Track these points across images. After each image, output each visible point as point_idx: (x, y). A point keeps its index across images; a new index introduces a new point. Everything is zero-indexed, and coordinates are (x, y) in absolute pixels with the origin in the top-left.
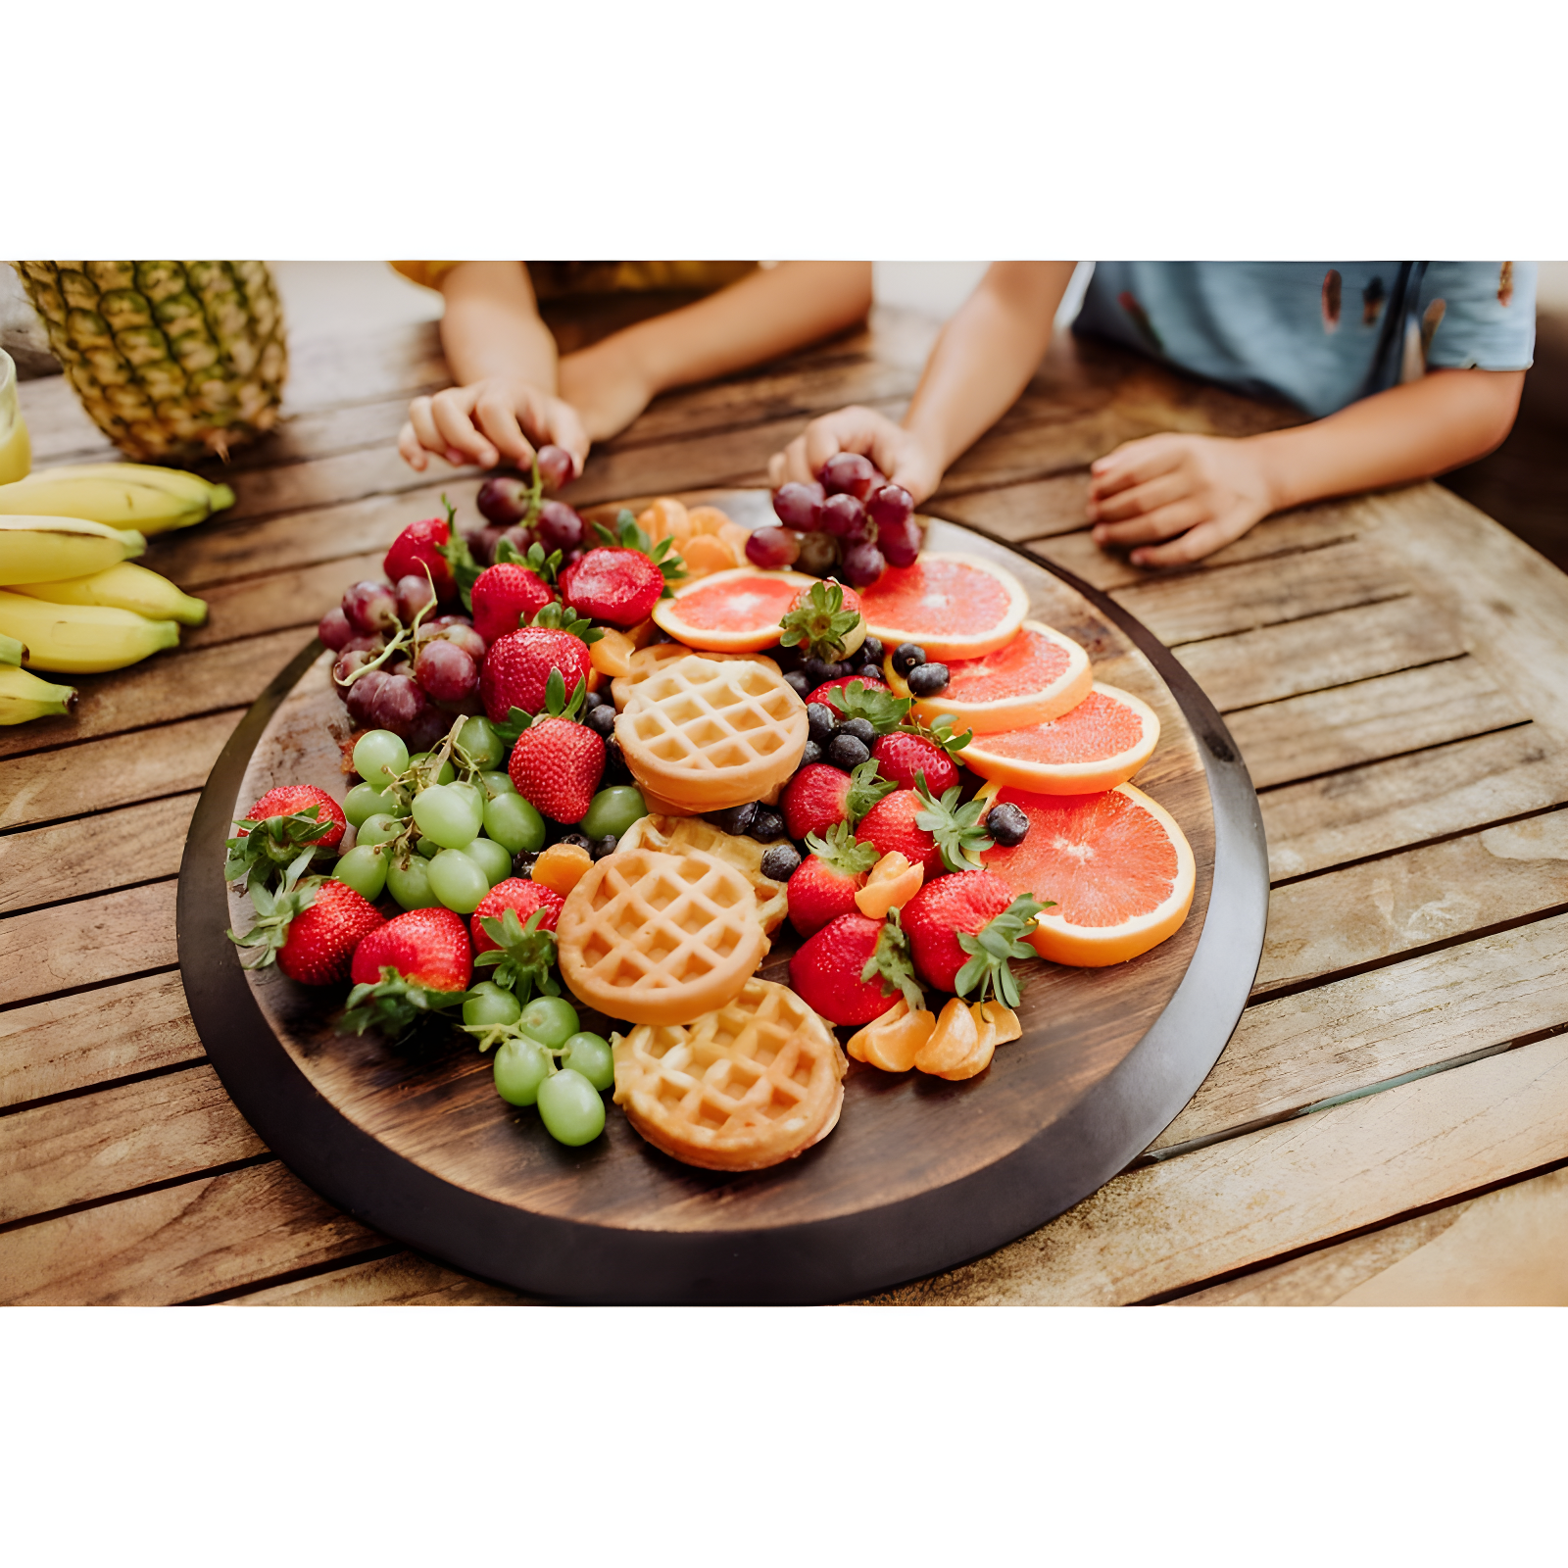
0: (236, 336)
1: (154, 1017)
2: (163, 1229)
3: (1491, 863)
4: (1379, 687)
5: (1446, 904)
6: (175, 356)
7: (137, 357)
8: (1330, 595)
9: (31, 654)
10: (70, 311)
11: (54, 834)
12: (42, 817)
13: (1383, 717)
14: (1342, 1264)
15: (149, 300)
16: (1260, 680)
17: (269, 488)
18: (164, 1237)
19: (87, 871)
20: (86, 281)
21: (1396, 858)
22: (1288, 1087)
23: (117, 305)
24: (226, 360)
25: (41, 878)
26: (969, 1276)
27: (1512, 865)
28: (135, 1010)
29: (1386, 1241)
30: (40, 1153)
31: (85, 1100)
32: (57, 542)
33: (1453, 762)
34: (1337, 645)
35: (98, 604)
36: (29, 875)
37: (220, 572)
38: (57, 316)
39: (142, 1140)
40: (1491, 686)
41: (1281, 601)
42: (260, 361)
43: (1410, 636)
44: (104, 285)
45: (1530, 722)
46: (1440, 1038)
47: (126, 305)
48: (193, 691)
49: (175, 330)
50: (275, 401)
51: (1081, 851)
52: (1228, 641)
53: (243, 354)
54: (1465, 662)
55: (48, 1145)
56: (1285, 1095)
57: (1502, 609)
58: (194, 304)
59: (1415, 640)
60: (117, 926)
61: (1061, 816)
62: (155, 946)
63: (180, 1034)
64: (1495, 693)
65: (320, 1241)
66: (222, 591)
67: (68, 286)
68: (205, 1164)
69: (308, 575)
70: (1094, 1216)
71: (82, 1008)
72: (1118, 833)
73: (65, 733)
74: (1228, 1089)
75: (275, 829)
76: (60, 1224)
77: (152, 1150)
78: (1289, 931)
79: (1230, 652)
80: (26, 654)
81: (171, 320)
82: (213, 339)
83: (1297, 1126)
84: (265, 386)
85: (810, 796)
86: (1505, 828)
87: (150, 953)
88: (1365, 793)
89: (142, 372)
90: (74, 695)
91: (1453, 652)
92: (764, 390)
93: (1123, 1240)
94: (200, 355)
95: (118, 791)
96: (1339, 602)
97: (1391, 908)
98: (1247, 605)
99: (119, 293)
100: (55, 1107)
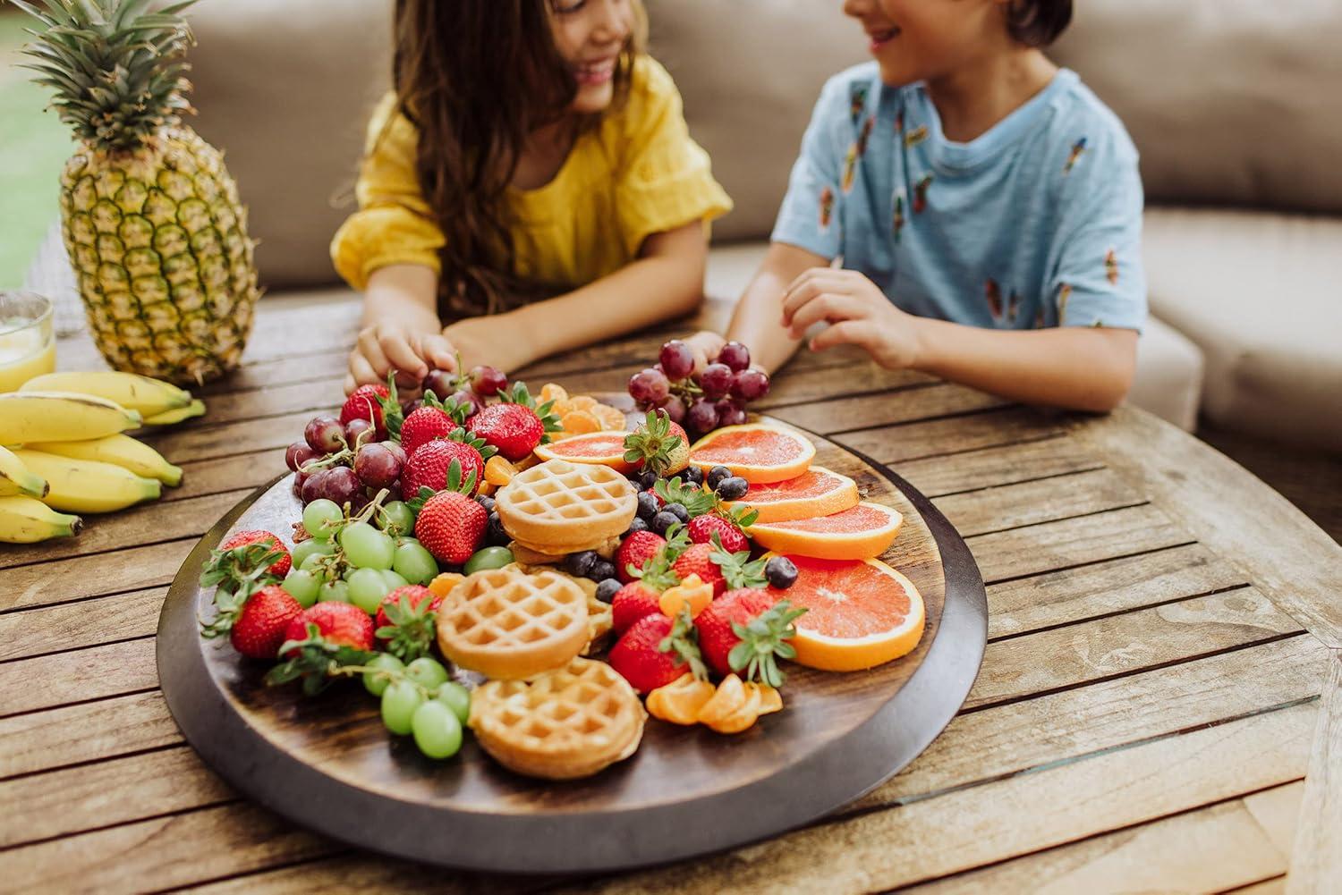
0: (219, 288)
1: (131, 721)
2: (131, 849)
3: (1163, 625)
4: (1081, 521)
5: (1129, 650)
6: (173, 299)
7: (145, 298)
8: (1044, 469)
9: (51, 489)
10: (100, 263)
11: (57, 612)
12: (48, 601)
13: (1083, 540)
14: (1046, 864)
15: (161, 256)
16: (989, 519)
17: (233, 405)
18: (133, 853)
19: (83, 633)
20: (117, 241)
21: (1091, 623)
22: (1006, 759)
23: (136, 257)
24: (210, 305)
25: (46, 637)
26: (758, 875)
27: (1180, 626)
28: (115, 716)
29: (1080, 851)
30: (38, 803)
31: (75, 771)
32: (80, 407)
33: (1136, 566)
34: (1049, 498)
35: (102, 461)
36: (37, 635)
37: (192, 455)
38: (91, 268)
39: (118, 795)
40: (1166, 521)
41: (1008, 472)
42: (233, 311)
43: (1104, 492)
44: (129, 243)
45: (1195, 542)
46: (1123, 729)
47: (144, 258)
48: (169, 526)
49: (176, 279)
50: (241, 345)
51: (839, 597)
52: (967, 495)
53: (223, 303)
54: (1148, 506)
55: (44, 798)
56: (1003, 764)
57: (1175, 476)
58: (192, 260)
59: (1107, 494)
60: (104, 666)
61: (824, 576)
62: (134, 678)
63: (151, 731)
64: (1169, 525)
65: (257, 854)
66: (194, 466)
67: (103, 243)
68: (166, 809)
69: (258, 457)
70: (856, 837)
71: (75, 715)
72: (868, 589)
73: (68, 550)
74: (961, 760)
75: (240, 555)
76: (52, 846)
77: (126, 801)
78: (1009, 666)
79: (967, 503)
80: (47, 488)
81: (174, 271)
82: (203, 289)
83: (1015, 782)
84: (236, 331)
85: (635, 548)
86: (1176, 604)
87: (130, 681)
88: (1068, 585)
89: (147, 310)
90: (79, 521)
91: (1138, 501)
92: (614, 350)
93: (877, 852)
94: (191, 300)
95: (108, 585)
96: (1051, 472)
97: (1087, 652)
98: (978, 475)
99: (140, 249)
100: (51, 775)
